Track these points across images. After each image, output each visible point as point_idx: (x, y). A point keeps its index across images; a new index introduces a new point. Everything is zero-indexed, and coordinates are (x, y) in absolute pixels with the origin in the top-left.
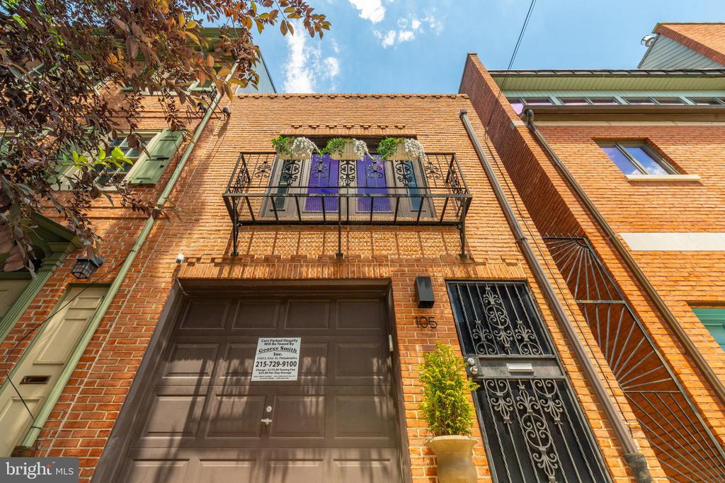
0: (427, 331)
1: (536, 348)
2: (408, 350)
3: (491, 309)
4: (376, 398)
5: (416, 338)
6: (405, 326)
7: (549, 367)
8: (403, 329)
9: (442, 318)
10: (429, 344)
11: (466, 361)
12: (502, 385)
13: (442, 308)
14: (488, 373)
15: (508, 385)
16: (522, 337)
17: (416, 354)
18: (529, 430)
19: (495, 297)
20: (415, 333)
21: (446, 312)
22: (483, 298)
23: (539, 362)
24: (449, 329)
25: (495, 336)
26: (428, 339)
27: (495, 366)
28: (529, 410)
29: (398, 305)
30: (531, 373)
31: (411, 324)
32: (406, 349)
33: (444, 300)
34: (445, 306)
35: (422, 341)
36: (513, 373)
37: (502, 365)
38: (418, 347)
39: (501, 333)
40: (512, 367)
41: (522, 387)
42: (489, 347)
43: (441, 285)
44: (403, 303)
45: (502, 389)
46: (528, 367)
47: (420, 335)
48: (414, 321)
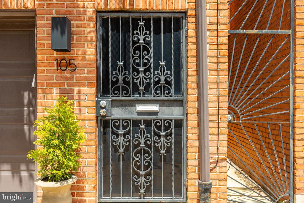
0: (66, 74)
1: (169, 89)
2: (45, 93)
3: (138, 48)
4: (25, 126)
5: (55, 81)
6: (46, 68)
7: (174, 108)
8: (43, 72)
9: (83, 59)
10: (66, 87)
11: (98, 103)
12: (125, 124)
13: (86, 48)
14: (118, 113)
15: (131, 124)
16: (159, 79)
17: (52, 97)
18: (137, 159)
19: (146, 34)
20: (54, 75)
21: (89, 52)
22: (133, 34)
23: (167, 103)
24: (89, 72)
25: (133, 78)
26: (66, 82)
27: (125, 107)
28: (142, 145)
29: (41, 44)
30: (156, 113)
31: (52, 67)
32: (44, 91)
33: (89, 38)
34: (89, 46)
35: (60, 85)
36: (139, 113)
37: (132, 106)
38: (55, 90)
39: (140, 75)
40: (140, 108)
41: (142, 126)
42: (124, 89)
43: (90, 20)
44: (46, 42)
45: (124, 128)
46: (154, 108)
47: (59, 78)
48: (55, 62)
